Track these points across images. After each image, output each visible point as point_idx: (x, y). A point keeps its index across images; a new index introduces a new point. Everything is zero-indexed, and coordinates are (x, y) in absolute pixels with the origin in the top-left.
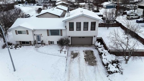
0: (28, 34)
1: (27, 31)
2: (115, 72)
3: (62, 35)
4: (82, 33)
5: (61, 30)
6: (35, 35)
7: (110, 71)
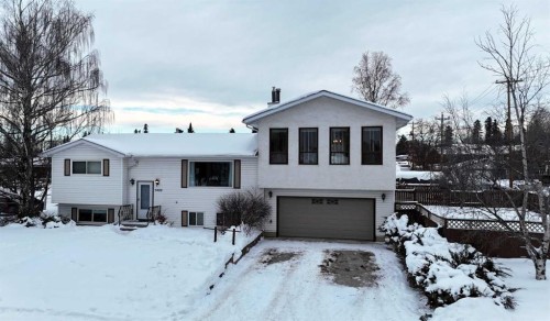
0: (107, 174)
1: (107, 161)
2: (466, 292)
3: (238, 186)
4: (325, 177)
5: (238, 162)
6: (133, 182)
7: (436, 292)
